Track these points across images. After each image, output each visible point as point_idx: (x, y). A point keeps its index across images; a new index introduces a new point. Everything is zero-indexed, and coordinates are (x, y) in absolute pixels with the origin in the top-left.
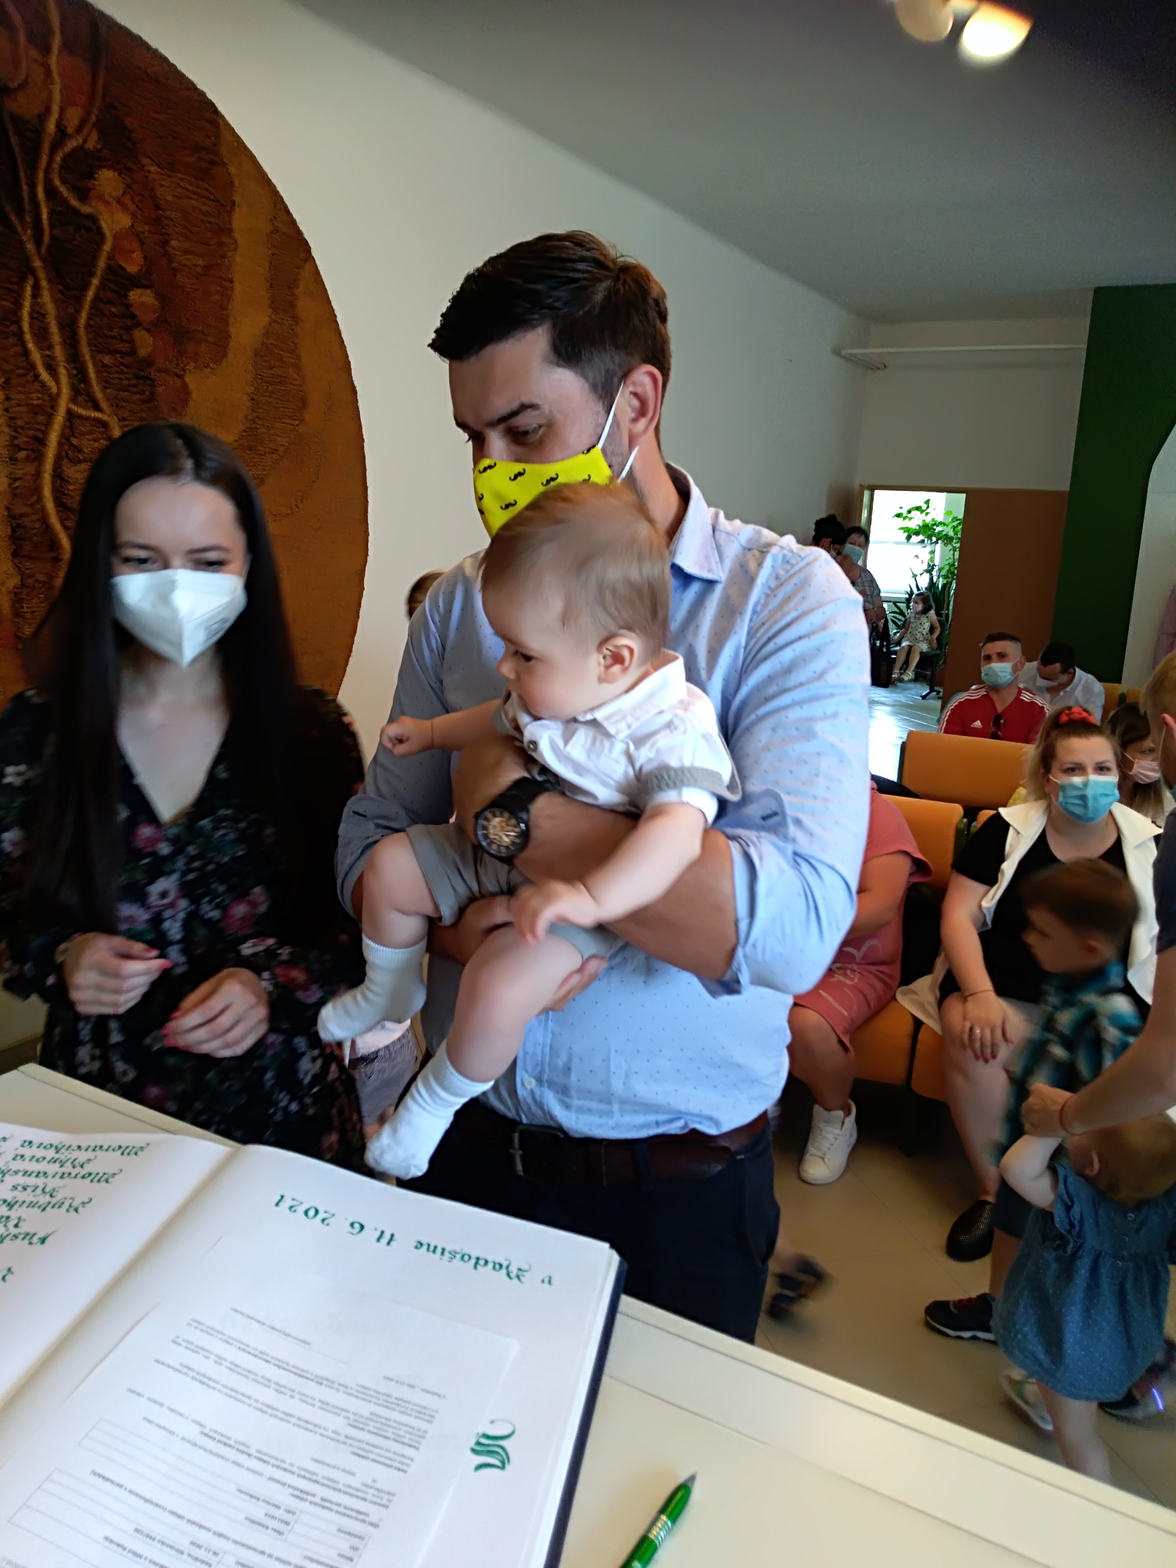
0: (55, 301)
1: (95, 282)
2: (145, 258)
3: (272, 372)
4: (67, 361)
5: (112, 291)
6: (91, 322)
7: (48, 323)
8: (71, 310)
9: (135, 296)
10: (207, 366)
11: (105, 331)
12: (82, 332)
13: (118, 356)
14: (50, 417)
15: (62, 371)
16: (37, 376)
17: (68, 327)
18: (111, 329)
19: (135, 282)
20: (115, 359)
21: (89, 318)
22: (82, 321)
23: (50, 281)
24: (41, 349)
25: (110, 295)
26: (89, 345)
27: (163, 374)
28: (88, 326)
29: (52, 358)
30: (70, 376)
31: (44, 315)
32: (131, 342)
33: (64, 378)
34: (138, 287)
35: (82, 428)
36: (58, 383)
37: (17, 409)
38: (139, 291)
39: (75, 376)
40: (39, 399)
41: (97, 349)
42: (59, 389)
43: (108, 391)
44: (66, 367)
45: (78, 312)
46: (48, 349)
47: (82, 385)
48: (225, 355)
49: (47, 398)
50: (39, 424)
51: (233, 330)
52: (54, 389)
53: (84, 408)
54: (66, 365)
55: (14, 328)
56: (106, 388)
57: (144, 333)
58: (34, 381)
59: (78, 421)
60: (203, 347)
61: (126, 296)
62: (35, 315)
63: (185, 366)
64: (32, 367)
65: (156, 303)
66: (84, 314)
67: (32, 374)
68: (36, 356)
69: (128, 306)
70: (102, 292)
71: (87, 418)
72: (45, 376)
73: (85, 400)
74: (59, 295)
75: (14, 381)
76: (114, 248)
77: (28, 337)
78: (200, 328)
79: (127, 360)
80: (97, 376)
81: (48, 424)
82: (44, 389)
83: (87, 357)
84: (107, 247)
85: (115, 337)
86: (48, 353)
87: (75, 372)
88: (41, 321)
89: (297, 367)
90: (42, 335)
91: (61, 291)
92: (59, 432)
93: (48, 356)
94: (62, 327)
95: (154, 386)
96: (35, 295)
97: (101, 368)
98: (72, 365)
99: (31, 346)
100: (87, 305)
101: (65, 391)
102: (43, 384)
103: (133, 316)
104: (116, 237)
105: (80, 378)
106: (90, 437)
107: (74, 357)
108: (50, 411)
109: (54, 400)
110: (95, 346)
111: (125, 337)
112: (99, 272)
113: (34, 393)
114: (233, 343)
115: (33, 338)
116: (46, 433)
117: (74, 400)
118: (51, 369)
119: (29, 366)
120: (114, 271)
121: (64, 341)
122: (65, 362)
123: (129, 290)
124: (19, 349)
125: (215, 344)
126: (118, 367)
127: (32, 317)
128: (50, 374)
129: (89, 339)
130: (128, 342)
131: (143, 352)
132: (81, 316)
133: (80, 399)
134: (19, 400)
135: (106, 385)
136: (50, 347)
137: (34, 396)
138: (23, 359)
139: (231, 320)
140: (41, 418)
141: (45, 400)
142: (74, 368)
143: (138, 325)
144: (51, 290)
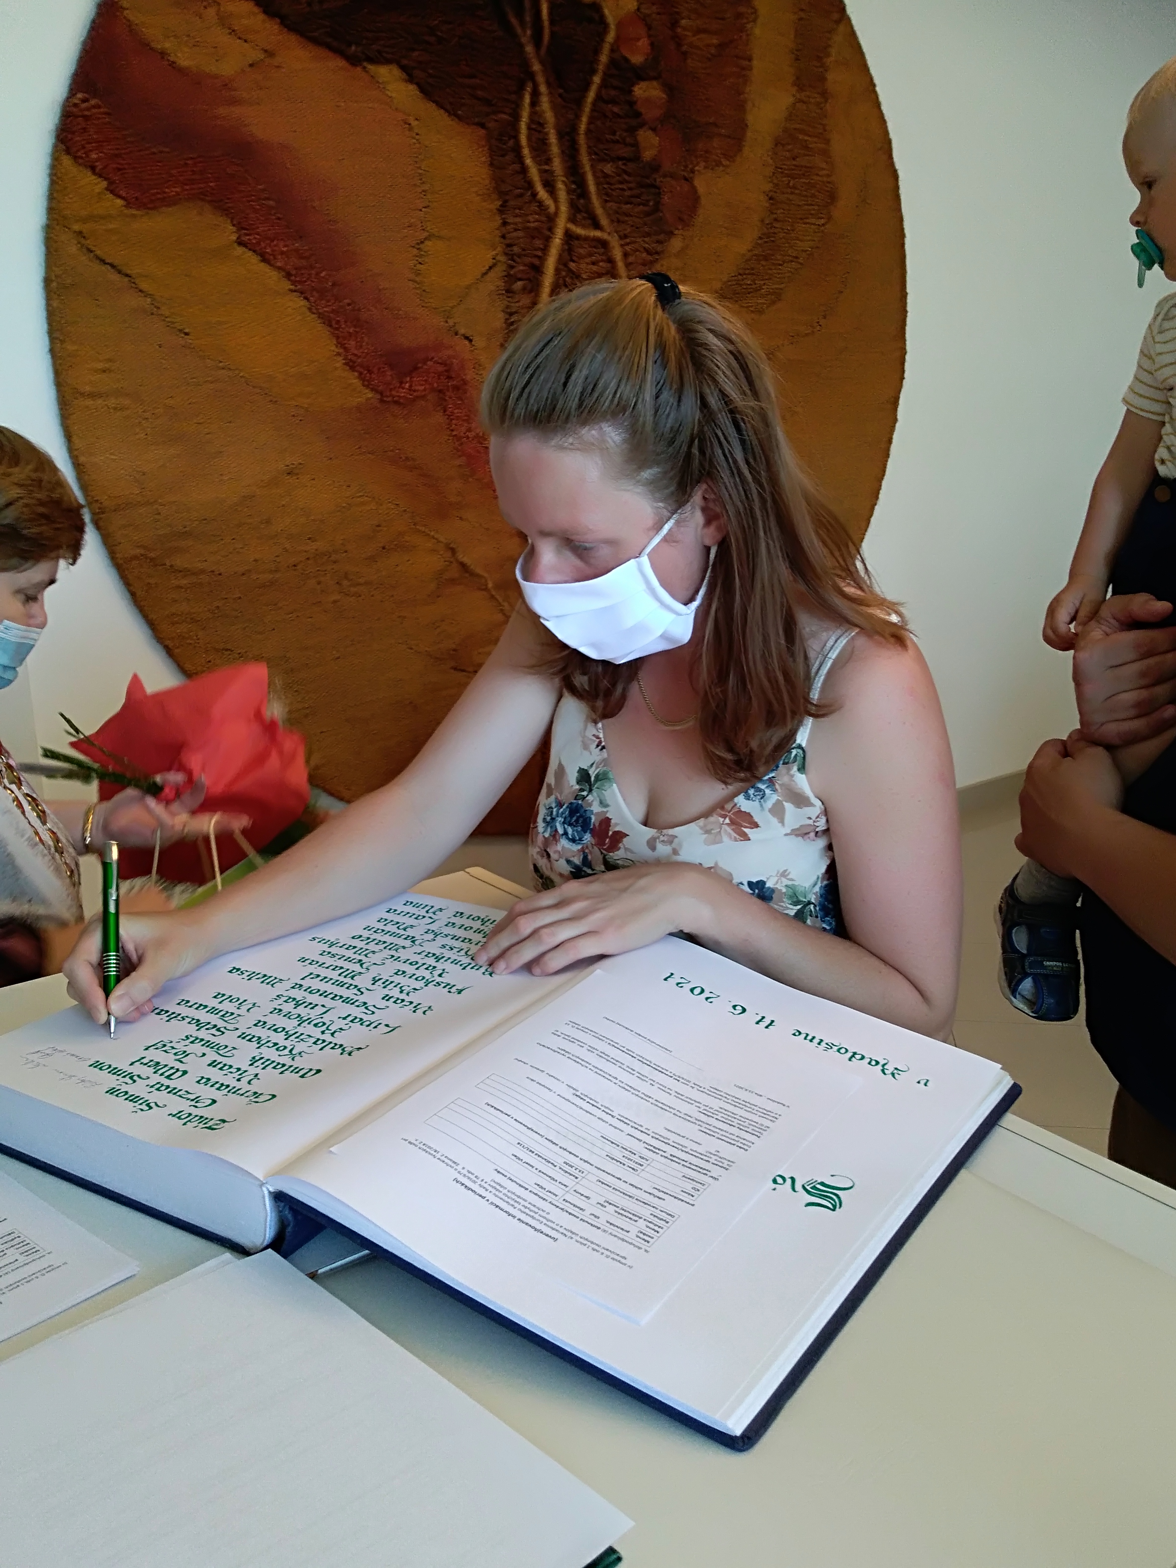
0: (554, 107)
1: (597, 79)
2: (652, 44)
3: (794, 163)
4: (565, 176)
5: (615, 88)
6: (592, 127)
7: (547, 134)
8: (571, 116)
9: (642, 90)
10: (719, 164)
11: (608, 136)
12: (582, 140)
13: (620, 163)
14: (548, 240)
15: (560, 186)
16: (534, 195)
17: (568, 135)
18: (614, 133)
19: (640, 74)
20: (617, 168)
21: (589, 123)
22: (583, 127)
23: (549, 84)
24: (538, 163)
25: (613, 93)
26: (590, 154)
27: (669, 179)
28: (588, 131)
29: (550, 172)
30: (569, 191)
31: (541, 125)
32: (636, 145)
33: (562, 195)
34: (643, 80)
35: (581, 251)
36: (556, 200)
37: (515, 234)
38: (643, 84)
39: (574, 191)
40: (537, 221)
41: (598, 158)
42: (557, 208)
43: (609, 204)
44: (563, 181)
45: (578, 117)
46: (547, 164)
47: (582, 201)
48: (740, 150)
49: (544, 219)
50: (536, 250)
51: (750, 118)
52: (552, 209)
53: (584, 227)
54: (564, 179)
55: (511, 143)
56: (606, 201)
57: (650, 133)
58: (530, 202)
59: (576, 242)
60: (716, 143)
61: (631, 92)
62: (534, 126)
63: (695, 167)
64: (530, 185)
65: (664, 96)
66: (584, 119)
67: (529, 193)
68: (534, 173)
69: (632, 104)
70: (603, 92)
71: (586, 239)
72: (542, 194)
73: (584, 218)
74: (560, 100)
75: (512, 203)
76: (618, 38)
77: (526, 151)
78: (712, 120)
79: (631, 166)
80: (598, 189)
81: (545, 249)
82: (541, 210)
83: (587, 168)
84: (611, 37)
85: (617, 142)
86: (547, 167)
87: (573, 186)
88: (540, 132)
89: (825, 154)
90: (540, 148)
91: (560, 95)
92: (557, 257)
93: (546, 171)
94: (561, 136)
95: (660, 193)
96: (534, 103)
97: (603, 179)
98: (572, 179)
99: (528, 161)
100: (587, 109)
101: (564, 208)
102: (541, 204)
103: (638, 115)
104: (620, 25)
105: (579, 191)
106: (588, 260)
107: (574, 171)
108: (549, 233)
109: (551, 220)
110: (596, 154)
111: (628, 140)
112: (601, 67)
113: (531, 214)
114: (749, 134)
115: (531, 153)
116: (542, 259)
117: (572, 219)
118: (550, 186)
119: (526, 185)
120: (619, 65)
121: (563, 152)
122: (562, 176)
123: (633, 85)
124: (517, 167)
125: (729, 137)
126: (619, 175)
127: (529, 128)
128: (547, 191)
129: (589, 147)
130: (632, 145)
131: (648, 155)
132: (581, 121)
133: (579, 216)
134: (516, 224)
135: (606, 197)
136: (548, 161)
137: (531, 218)
138: (522, 176)
139: (749, 106)
140: (538, 243)
141: (542, 222)
142: (574, 182)
143: (642, 125)
144: (550, 93)
